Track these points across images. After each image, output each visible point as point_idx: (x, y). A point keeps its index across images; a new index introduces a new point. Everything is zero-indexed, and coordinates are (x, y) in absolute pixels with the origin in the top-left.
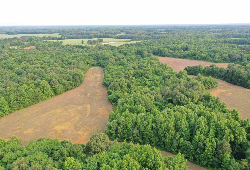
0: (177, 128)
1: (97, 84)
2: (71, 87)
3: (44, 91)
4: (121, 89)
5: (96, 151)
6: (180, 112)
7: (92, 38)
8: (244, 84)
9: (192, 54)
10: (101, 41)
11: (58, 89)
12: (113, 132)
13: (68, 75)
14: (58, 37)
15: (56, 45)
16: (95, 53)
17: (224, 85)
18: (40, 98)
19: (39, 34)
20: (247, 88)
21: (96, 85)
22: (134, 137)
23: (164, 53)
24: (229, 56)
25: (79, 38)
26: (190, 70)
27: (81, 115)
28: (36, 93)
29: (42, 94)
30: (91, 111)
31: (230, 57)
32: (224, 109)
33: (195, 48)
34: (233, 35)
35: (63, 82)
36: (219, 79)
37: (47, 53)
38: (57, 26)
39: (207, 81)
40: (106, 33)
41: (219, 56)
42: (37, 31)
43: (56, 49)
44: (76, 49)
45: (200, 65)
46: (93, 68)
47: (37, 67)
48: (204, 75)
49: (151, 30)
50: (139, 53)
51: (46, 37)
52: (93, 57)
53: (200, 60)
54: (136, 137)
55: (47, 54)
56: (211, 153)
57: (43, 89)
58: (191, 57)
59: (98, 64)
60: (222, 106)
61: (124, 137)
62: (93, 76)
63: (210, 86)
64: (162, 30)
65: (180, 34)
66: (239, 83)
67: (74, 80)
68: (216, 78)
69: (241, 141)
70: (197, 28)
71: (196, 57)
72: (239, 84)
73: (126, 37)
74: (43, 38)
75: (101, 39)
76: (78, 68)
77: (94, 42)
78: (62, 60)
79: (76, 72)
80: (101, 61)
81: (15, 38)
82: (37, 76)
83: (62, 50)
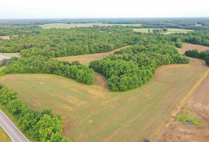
2: (101, 51)
10: (166, 31)
13: (102, 45)
18: (81, 53)
23: (196, 42)
29: (83, 51)
67: (104, 48)
74: (126, 27)
75: (166, 29)
76: (114, 44)
77: (158, 31)
78: (114, 39)
79: (108, 45)
80: (136, 42)
81: (109, 26)
82: (88, 44)
83: (123, 34)
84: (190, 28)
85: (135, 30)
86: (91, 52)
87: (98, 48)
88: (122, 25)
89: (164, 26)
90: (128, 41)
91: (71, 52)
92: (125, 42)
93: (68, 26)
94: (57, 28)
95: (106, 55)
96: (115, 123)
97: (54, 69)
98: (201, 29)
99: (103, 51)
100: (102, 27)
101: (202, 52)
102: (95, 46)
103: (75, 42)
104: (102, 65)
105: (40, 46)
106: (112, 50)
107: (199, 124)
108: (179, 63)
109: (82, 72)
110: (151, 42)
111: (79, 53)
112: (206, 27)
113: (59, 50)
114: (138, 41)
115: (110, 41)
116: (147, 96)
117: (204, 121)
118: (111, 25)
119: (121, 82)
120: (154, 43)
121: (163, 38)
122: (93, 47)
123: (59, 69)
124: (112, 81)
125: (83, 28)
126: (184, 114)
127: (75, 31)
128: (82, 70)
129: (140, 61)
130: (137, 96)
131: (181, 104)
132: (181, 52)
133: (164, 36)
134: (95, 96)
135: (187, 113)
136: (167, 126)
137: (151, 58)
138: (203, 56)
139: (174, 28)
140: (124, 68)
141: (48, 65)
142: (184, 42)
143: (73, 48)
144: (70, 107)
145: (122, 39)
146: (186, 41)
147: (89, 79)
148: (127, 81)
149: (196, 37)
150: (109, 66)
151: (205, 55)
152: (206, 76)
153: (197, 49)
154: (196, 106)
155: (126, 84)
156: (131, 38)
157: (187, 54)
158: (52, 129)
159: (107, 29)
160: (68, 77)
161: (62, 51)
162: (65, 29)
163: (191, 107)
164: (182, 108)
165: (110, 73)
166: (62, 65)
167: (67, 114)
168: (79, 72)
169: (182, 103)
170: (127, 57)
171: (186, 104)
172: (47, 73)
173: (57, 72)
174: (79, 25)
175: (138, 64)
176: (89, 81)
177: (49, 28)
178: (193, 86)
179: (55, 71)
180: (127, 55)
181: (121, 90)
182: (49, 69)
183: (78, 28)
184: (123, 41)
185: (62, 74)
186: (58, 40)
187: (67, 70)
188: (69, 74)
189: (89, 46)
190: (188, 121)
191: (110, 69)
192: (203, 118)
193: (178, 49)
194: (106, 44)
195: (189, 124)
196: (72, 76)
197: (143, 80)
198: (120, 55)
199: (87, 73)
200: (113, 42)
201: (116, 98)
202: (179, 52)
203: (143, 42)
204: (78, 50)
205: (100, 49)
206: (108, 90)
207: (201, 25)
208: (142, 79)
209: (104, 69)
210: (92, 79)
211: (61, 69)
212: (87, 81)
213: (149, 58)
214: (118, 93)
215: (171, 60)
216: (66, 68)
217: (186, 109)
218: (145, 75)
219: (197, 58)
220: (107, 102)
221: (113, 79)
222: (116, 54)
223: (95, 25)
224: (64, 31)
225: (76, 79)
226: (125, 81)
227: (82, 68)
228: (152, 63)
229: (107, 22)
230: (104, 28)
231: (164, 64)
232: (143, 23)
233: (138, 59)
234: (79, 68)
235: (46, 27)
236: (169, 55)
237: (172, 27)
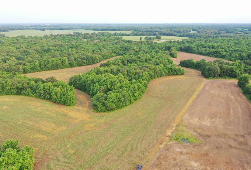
2: (84, 64)
14: (127, 34)
15: (116, 39)
18: (59, 66)
20: (205, 78)
23: (192, 50)
35: (78, 60)
51: (117, 33)
58: (213, 55)
67: (87, 60)
71: (217, 55)
74: (114, 34)
75: (159, 37)
76: (100, 54)
77: (150, 39)
78: (100, 49)
79: (92, 56)
80: (126, 52)
81: (94, 33)
82: (67, 56)
83: (111, 43)
85: (124, 38)
86: (71, 66)
87: (80, 60)
88: (109, 32)
89: (157, 33)
90: (117, 51)
91: (45, 65)
92: (113, 52)
93: (41, 34)
94: (26, 36)
95: (90, 68)
96: (102, 150)
97: (22, 89)
98: (196, 37)
99: (87, 63)
100: (85, 34)
101: (197, 61)
102: (76, 58)
103: (50, 53)
104: (84, 81)
105: (3, 60)
106: (97, 63)
107: (195, 141)
108: (174, 75)
109: (60, 90)
110: (143, 52)
111: (56, 67)
112: (201, 34)
113: (29, 64)
114: (128, 51)
115: (95, 52)
116: (139, 115)
117: (201, 138)
118: (96, 32)
119: (109, 100)
120: (147, 52)
121: (157, 47)
122: (74, 59)
123: (28, 88)
124: (98, 100)
125: (61, 35)
126: (180, 132)
127: (50, 39)
128: (59, 89)
129: (130, 74)
130: (128, 116)
131: (176, 121)
132: (176, 62)
133: (157, 45)
134: (76, 119)
135: (183, 131)
136: (161, 147)
137: (143, 71)
138: (198, 66)
139: (168, 35)
140: (112, 83)
141: (12, 83)
142: (179, 51)
143: (48, 60)
144: (44, 136)
145: (110, 49)
146: (181, 50)
147: (68, 99)
148: (115, 98)
149: (192, 45)
150: (93, 81)
151: (201, 65)
152: (201, 88)
153: (193, 58)
154: (192, 121)
155: (114, 103)
156: (120, 47)
157: (182, 64)
158: (19, 167)
159: (91, 37)
160: (41, 98)
161: (32, 65)
162: (38, 37)
163: (187, 123)
164: (178, 125)
165: (95, 90)
166: (32, 82)
167: (40, 145)
168: (56, 90)
169: (178, 120)
170: (115, 70)
171: (182, 120)
172: (12, 94)
173: (26, 93)
174: (55, 33)
175: (128, 78)
176: (69, 101)
177: (16, 36)
178: (188, 99)
179: (23, 91)
180: (115, 68)
181: (108, 109)
182: (15, 88)
183: (54, 35)
184: (111, 51)
185: (34, 94)
186: (27, 51)
187: (39, 89)
188: (42, 94)
189: (68, 58)
190: (184, 140)
191: (95, 85)
192: (199, 134)
193: (172, 59)
194: (89, 55)
195: (185, 143)
196: (47, 96)
197: (134, 97)
198: (106, 68)
199: (65, 92)
200: (98, 53)
201: (103, 120)
202: (174, 63)
203: (134, 52)
204: (54, 63)
205: (83, 61)
206: (92, 110)
207: (196, 32)
208: (134, 95)
209: (87, 86)
210: (72, 99)
211: (32, 88)
212: (66, 101)
213: (141, 70)
214: (105, 113)
215: (165, 72)
216: (38, 86)
217: (182, 126)
218: (136, 91)
219: (192, 68)
220: (92, 126)
221: (98, 97)
222: (102, 67)
223: (76, 32)
224: (35, 40)
225: (52, 100)
226: (113, 98)
227: (59, 85)
228: (144, 76)
229: (91, 29)
230: (87, 35)
231: (157, 76)
232: (134, 29)
233: (128, 72)
234: (55, 86)
235: (10, 34)
236: (162, 65)
237: (166, 34)
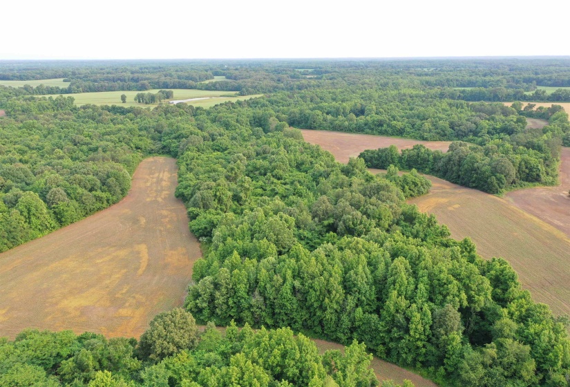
0: (348, 286)
1: (163, 197)
2: (98, 205)
3: (29, 218)
4: (219, 206)
5: (165, 351)
6: (354, 251)
7: (146, 89)
8: (483, 185)
9: (373, 122)
10: (168, 96)
11: (67, 211)
12: (205, 305)
13: (91, 177)
14: (61, 88)
15: (58, 105)
16: (155, 124)
17: (444, 188)
18: (20, 234)
19: (12, 80)
20: (489, 193)
21: (160, 199)
22: (253, 313)
23: (314, 122)
24: (452, 126)
25: (114, 91)
26: (371, 157)
27: (125, 270)
28: (9, 223)
29: (26, 225)
30: (149, 260)
31: (453, 128)
32: (444, 240)
33: (381, 110)
34: (457, 80)
35: (78, 194)
36: (433, 175)
37: (36, 126)
38: (58, 62)
39: (409, 180)
40: (179, 77)
41: (430, 127)
42: (7, 73)
43: (59, 116)
44: (107, 115)
45: (392, 147)
46: (150, 159)
47: (11, 161)
48: (402, 168)
49: (283, 70)
50: (257, 122)
51: (32, 88)
52: (149, 133)
53: (392, 135)
54: (258, 311)
55: (34, 127)
56: (423, 337)
57: (29, 214)
58: (372, 129)
59: (163, 148)
60: (441, 233)
61: (230, 315)
62: (153, 178)
63: (414, 192)
64: (308, 71)
65: (346, 78)
66: (474, 182)
67: (105, 187)
68: (426, 173)
69: (483, 305)
70: (382, 66)
71: (383, 128)
72: (474, 185)
73: (226, 87)
74: (23, 89)
75: (168, 92)
77: (152, 98)
84: (218, 86)
86: (60, 219)
87: (86, 192)
90: (141, 143)
98: (250, 89)
111: (9, 239)
114: (178, 137)
122: (64, 193)
151: (426, 159)
207: (224, 77)
232: (64, 76)
237: (171, 85)
